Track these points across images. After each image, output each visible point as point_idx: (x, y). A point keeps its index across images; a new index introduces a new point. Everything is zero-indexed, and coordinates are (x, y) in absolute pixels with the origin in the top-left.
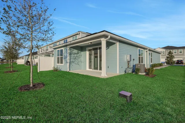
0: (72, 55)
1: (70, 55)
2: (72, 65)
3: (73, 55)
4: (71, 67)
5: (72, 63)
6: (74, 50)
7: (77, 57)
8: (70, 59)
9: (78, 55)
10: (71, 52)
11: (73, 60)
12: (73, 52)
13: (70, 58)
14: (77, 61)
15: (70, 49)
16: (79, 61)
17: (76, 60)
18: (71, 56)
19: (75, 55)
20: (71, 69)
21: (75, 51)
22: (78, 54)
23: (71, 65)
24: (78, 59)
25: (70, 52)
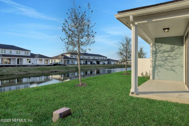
0: (158, 55)
1: (155, 55)
2: (159, 72)
3: (162, 55)
4: (156, 74)
5: (159, 67)
6: (163, 45)
7: (170, 56)
8: (155, 62)
9: (174, 53)
10: (156, 50)
11: (162, 62)
12: (160, 49)
13: (155, 59)
14: (171, 64)
15: (155, 46)
16: (174, 65)
17: (168, 63)
18: (156, 57)
19: (166, 54)
20: (156, 76)
21: (166, 47)
22: (172, 51)
23: (156, 71)
24: (173, 61)
25: (154, 49)
